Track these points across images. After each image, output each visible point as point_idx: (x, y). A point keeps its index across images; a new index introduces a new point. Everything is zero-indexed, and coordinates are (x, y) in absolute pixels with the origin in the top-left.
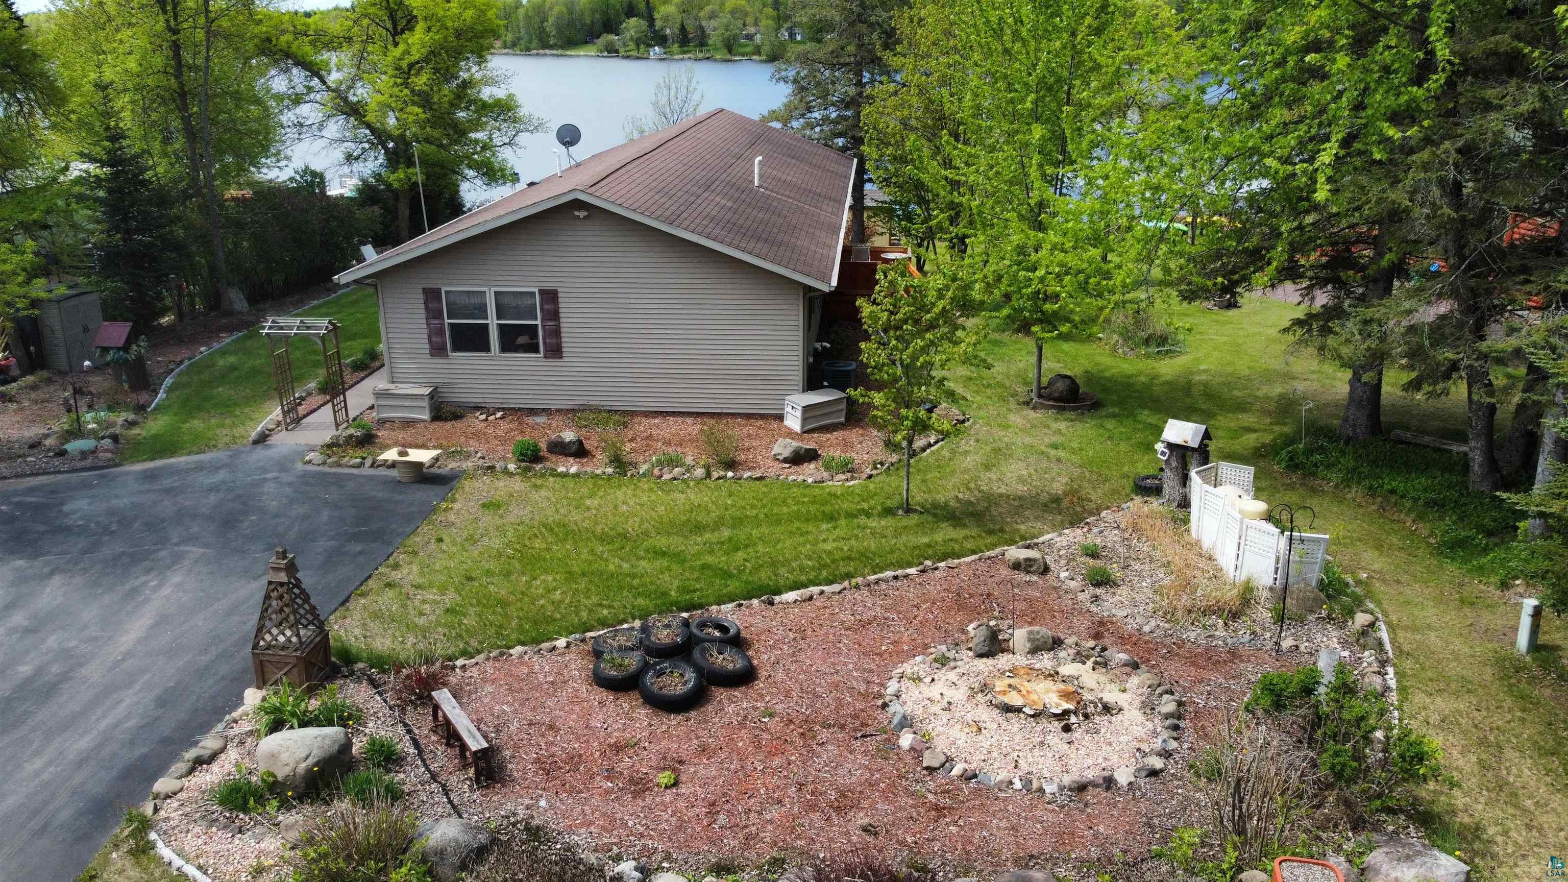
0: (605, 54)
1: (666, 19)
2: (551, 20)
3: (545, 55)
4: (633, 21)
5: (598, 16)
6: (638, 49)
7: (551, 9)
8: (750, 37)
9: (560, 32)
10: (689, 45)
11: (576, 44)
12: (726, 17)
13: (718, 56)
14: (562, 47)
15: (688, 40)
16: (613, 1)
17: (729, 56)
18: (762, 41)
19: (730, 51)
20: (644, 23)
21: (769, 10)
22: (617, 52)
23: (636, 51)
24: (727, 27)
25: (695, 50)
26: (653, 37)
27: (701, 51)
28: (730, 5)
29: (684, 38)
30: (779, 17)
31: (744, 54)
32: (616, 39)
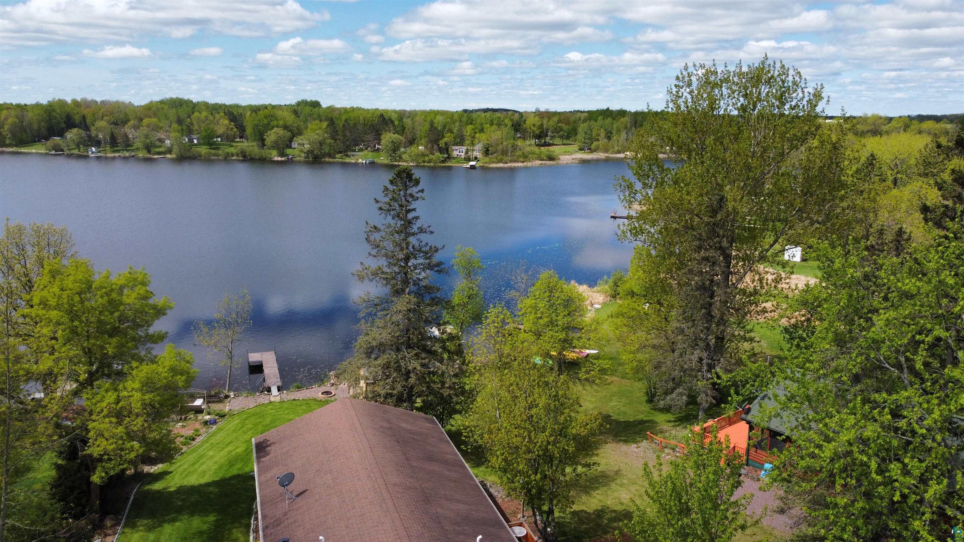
0: (53, 152)
1: (98, 130)
2: (6, 127)
4: (75, 130)
5: (43, 124)
6: (79, 149)
7: (6, 119)
8: (161, 141)
9: (14, 135)
10: (117, 146)
11: (27, 143)
12: (144, 130)
13: (140, 155)
14: (16, 146)
15: (117, 143)
16: (54, 114)
17: (149, 156)
18: (172, 145)
19: (149, 152)
20: (83, 133)
21: (175, 126)
22: (62, 150)
23: (77, 150)
24: (147, 137)
25: (123, 150)
26: (90, 140)
27: (128, 151)
28: (146, 121)
29: (113, 142)
30: (182, 130)
31: (159, 153)
32: (61, 142)
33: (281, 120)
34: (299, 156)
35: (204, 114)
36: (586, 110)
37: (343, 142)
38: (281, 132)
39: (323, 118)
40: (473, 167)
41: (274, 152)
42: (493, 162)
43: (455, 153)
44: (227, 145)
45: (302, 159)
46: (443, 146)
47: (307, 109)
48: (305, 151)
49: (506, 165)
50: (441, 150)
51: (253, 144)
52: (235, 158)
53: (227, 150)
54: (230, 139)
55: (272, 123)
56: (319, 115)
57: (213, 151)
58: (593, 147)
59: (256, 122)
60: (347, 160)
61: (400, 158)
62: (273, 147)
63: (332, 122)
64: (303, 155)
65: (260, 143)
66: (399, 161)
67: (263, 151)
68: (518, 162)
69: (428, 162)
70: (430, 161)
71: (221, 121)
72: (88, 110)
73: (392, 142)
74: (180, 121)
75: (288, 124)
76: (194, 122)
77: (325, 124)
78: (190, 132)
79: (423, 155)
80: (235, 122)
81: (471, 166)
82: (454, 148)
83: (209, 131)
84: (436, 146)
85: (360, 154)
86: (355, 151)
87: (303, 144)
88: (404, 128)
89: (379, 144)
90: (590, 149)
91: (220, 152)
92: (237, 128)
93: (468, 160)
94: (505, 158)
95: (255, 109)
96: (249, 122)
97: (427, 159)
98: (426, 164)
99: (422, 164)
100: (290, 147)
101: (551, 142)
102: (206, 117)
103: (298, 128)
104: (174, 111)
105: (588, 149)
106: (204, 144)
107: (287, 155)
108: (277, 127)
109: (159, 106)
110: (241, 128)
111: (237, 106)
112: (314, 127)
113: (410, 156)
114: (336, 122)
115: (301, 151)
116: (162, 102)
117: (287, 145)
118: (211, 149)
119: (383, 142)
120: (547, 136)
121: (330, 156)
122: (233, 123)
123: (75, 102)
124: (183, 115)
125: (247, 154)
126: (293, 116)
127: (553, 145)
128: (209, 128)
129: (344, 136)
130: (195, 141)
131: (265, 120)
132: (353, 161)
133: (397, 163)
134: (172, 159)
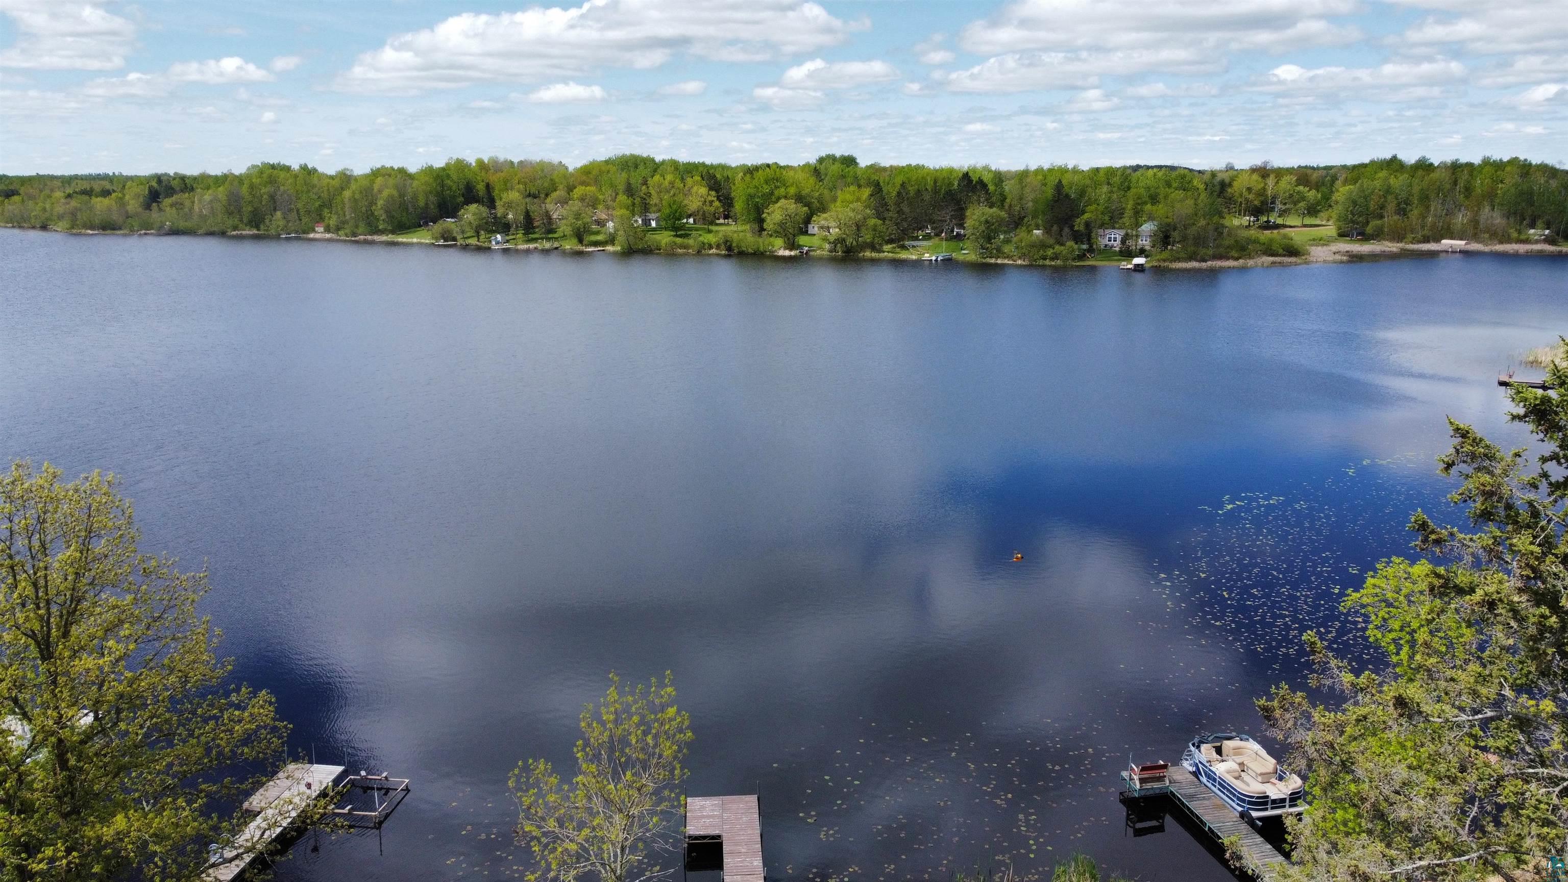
0: (441, 242)
1: (509, 206)
2: (380, 203)
3: (372, 243)
4: (473, 207)
5: (432, 198)
6: (478, 237)
7: (380, 191)
8: (601, 223)
9: (390, 216)
10: (534, 233)
11: (409, 228)
12: (575, 205)
13: (568, 246)
14: (393, 232)
15: (534, 228)
16: (449, 182)
17: (580, 248)
18: (616, 230)
19: (581, 241)
20: (484, 210)
21: (622, 198)
22: (454, 239)
23: (476, 239)
24: (578, 216)
25: (542, 239)
26: (494, 224)
27: (548, 239)
28: (579, 191)
29: (528, 226)
30: (634, 204)
31: (596, 244)
32: (453, 226)
33: (792, 185)
34: (820, 248)
35: (669, 177)
36: (1322, 165)
37: (897, 224)
38: (791, 206)
39: (862, 182)
40: (1139, 268)
41: (779, 242)
42: (1178, 259)
43: (1103, 242)
44: (704, 229)
45: (825, 253)
46: (1082, 228)
47: (835, 168)
48: (832, 239)
49: (1204, 265)
50: (1077, 237)
51: (744, 227)
52: (714, 251)
53: (701, 239)
54: (708, 220)
55: (776, 193)
56: (856, 178)
57: (679, 240)
58: (1369, 230)
59: (752, 191)
60: (904, 255)
61: (999, 250)
62: (777, 233)
63: (877, 188)
64: (827, 246)
65: (756, 227)
66: (997, 258)
67: (761, 240)
68: (1228, 258)
69: (1052, 259)
70: (1055, 257)
71: (695, 188)
72: (499, 174)
73: (987, 222)
74: (630, 191)
75: (803, 193)
76: (653, 192)
77: (866, 192)
78: (645, 208)
79: (1043, 246)
80: (717, 191)
81: (1137, 266)
82: (1101, 231)
83: (675, 207)
84: (1066, 230)
85: (925, 243)
86: (917, 239)
87: (828, 228)
88: (1003, 198)
89: (961, 226)
90: (1361, 234)
91: (691, 242)
92: (720, 201)
93: (1128, 254)
94: (1202, 251)
95: (751, 171)
96: (739, 192)
97: (1050, 252)
98: (1048, 262)
99: (1041, 262)
100: (806, 233)
101: (1280, 221)
102: (672, 183)
103: (820, 200)
104: (624, 175)
105: (1358, 234)
106: (666, 229)
107: (799, 247)
108: (786, 197)
109: (603, 168)
110: (727, 201)
111: (723, 167)
112: (848, 197)
113: (1017, 248)
114: (885, 190)
115: (825, 239)
116: (607, 162)
117: (801, 229)
118: (677, 236)
119: (968, 223)
120: (1272, 209)
121: (873, 248)
122: (713, 193)
123: (481, 163)
124: (636, 180)
125: (734, 245)
126: (812, 180)
127: (1285, 226)
128: (675, 201)
129: (900, 212)
130: (653, 224)
131: (765, 186)
132: (914, 257)
133: (993, 261)
134: (615, 254)
